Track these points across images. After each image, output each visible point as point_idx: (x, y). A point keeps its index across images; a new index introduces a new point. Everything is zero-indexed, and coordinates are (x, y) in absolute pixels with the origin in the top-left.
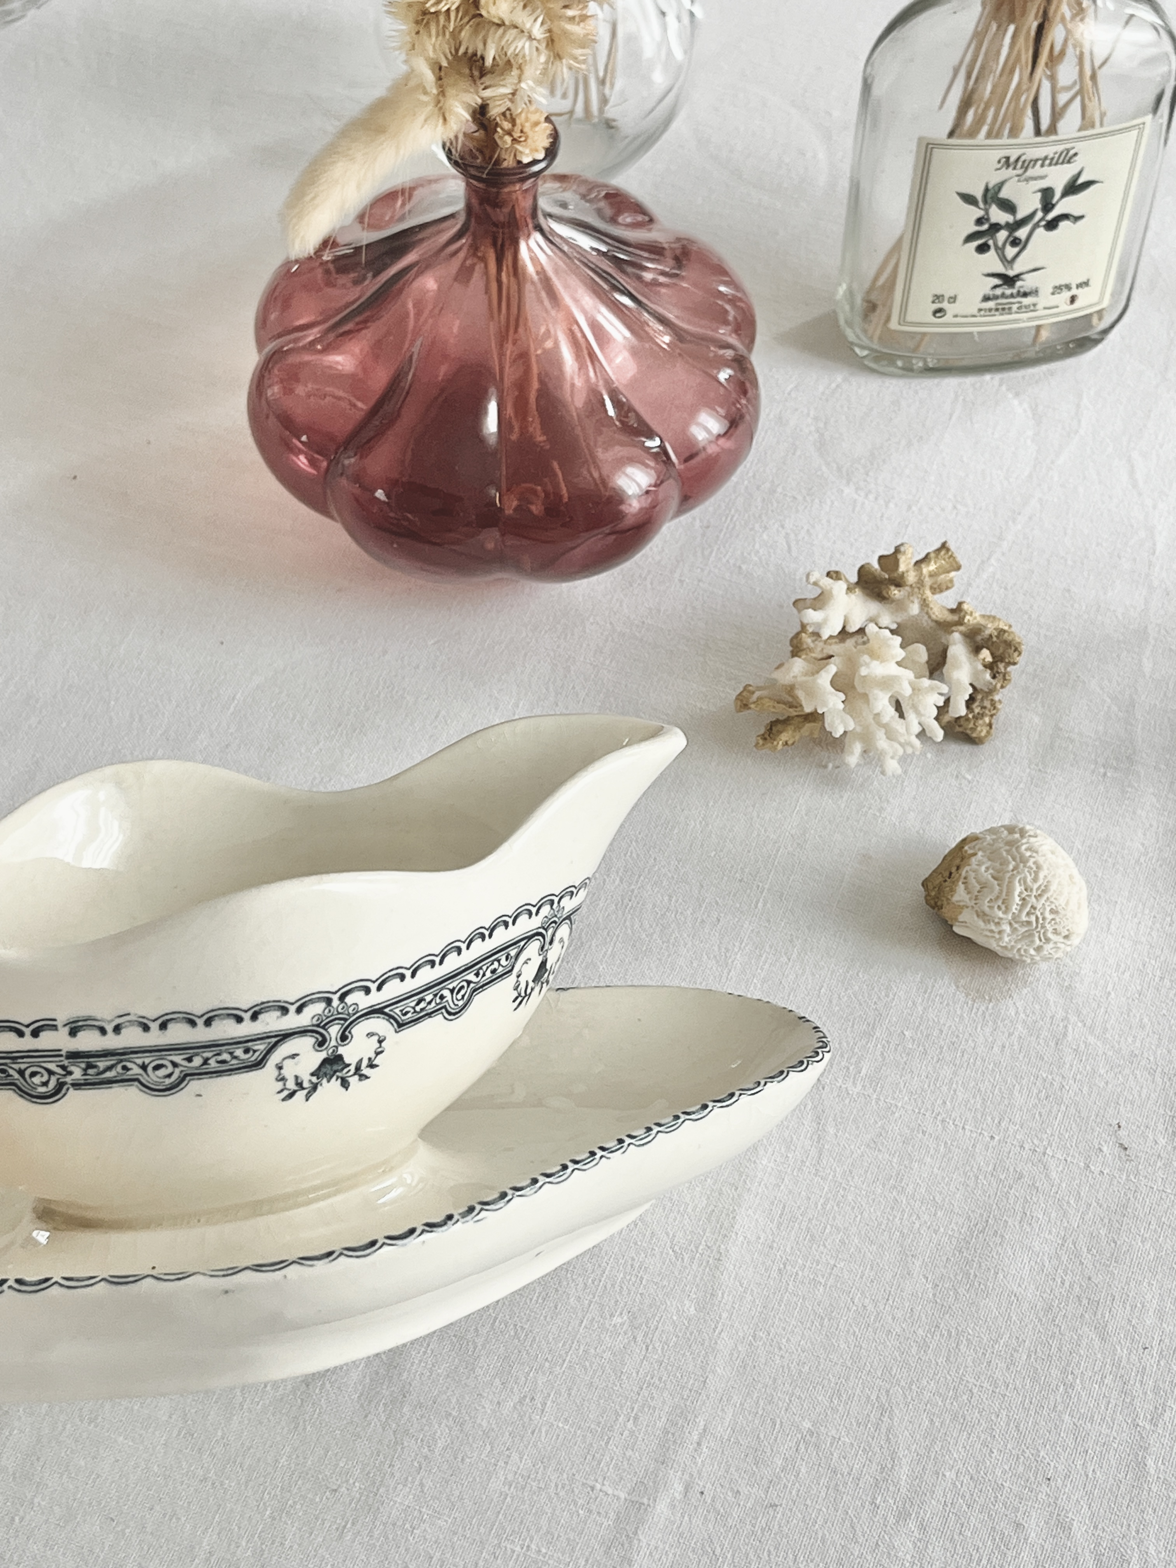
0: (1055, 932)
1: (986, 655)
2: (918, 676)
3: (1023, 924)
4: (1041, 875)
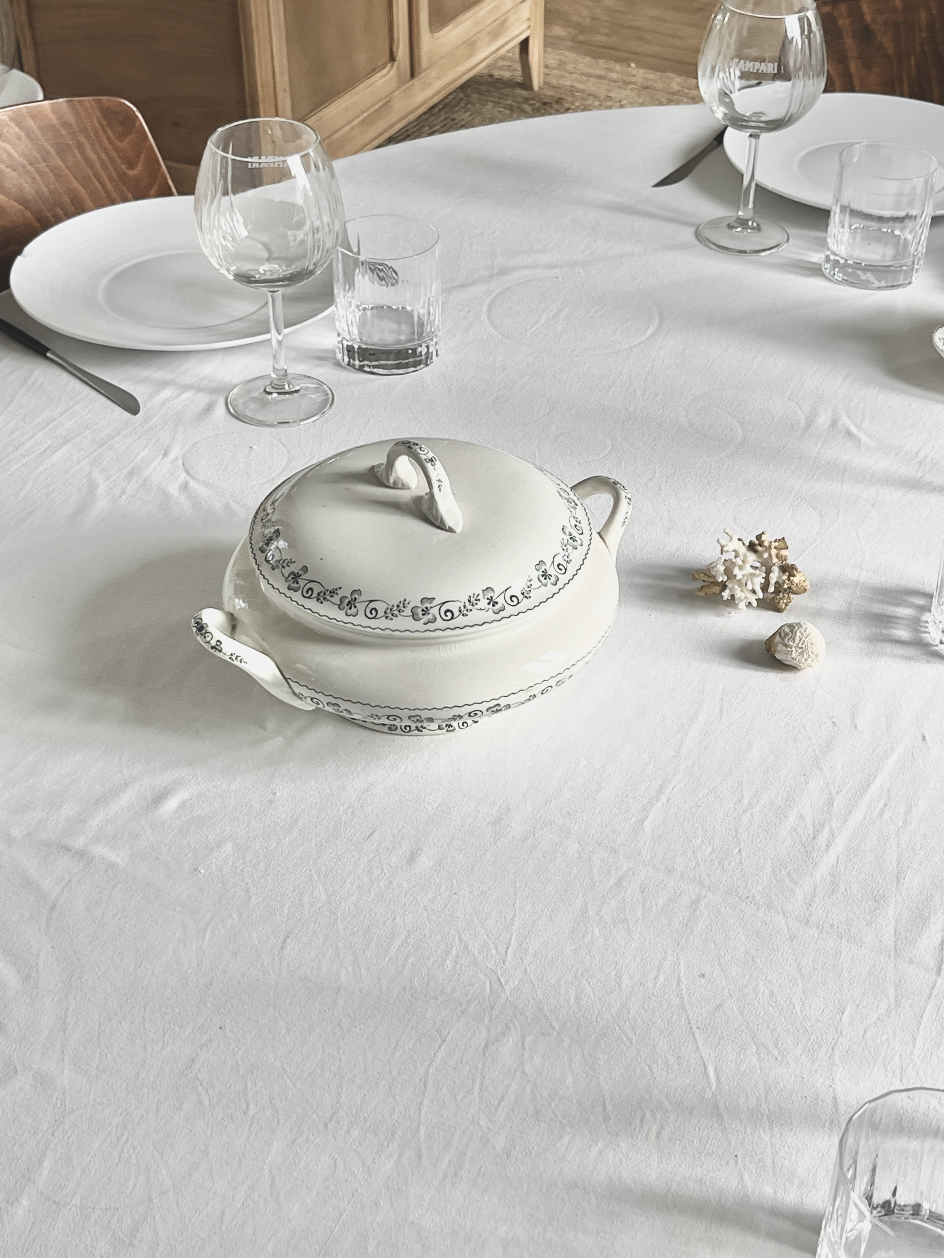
3: (799, 648)
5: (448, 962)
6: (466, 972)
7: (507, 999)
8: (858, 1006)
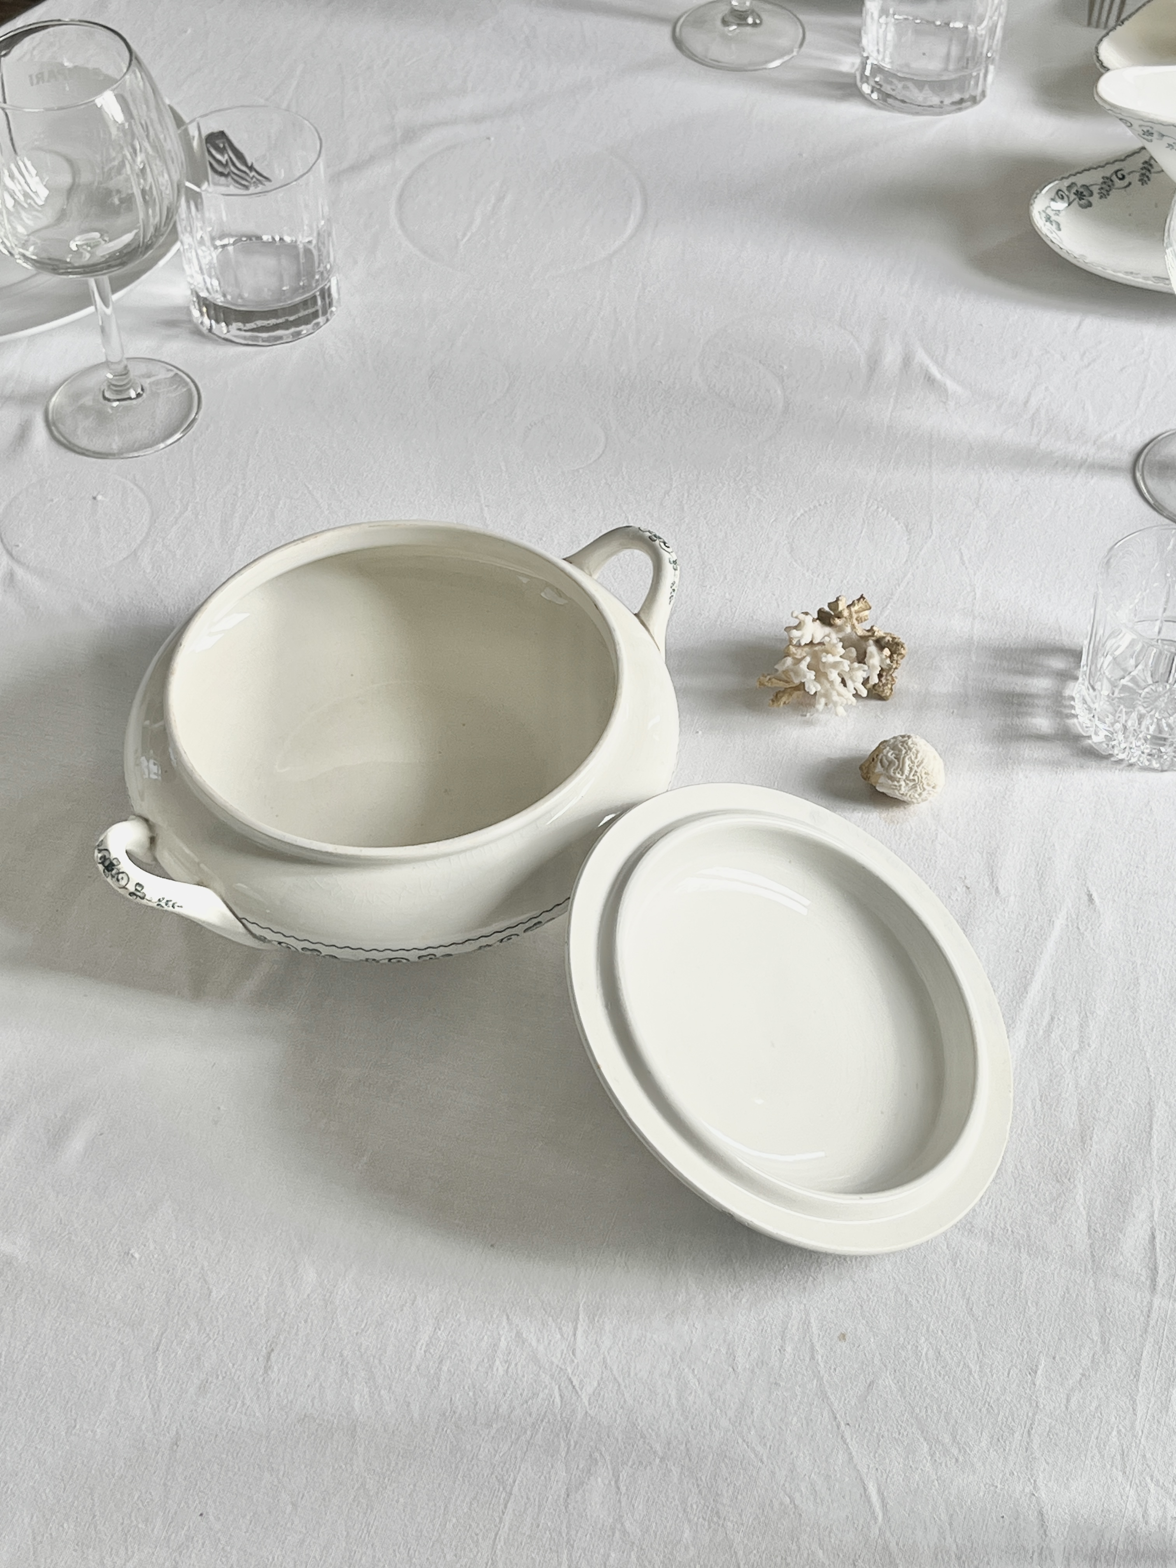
0: (928, 785)
1: (887, 652)
2: (852, 663)
3: (910, 780)
4: (919, 755)
5: (498, 1363)
6: (523, 1376)
7: (586, 1412)
8: (1054, 1358)
